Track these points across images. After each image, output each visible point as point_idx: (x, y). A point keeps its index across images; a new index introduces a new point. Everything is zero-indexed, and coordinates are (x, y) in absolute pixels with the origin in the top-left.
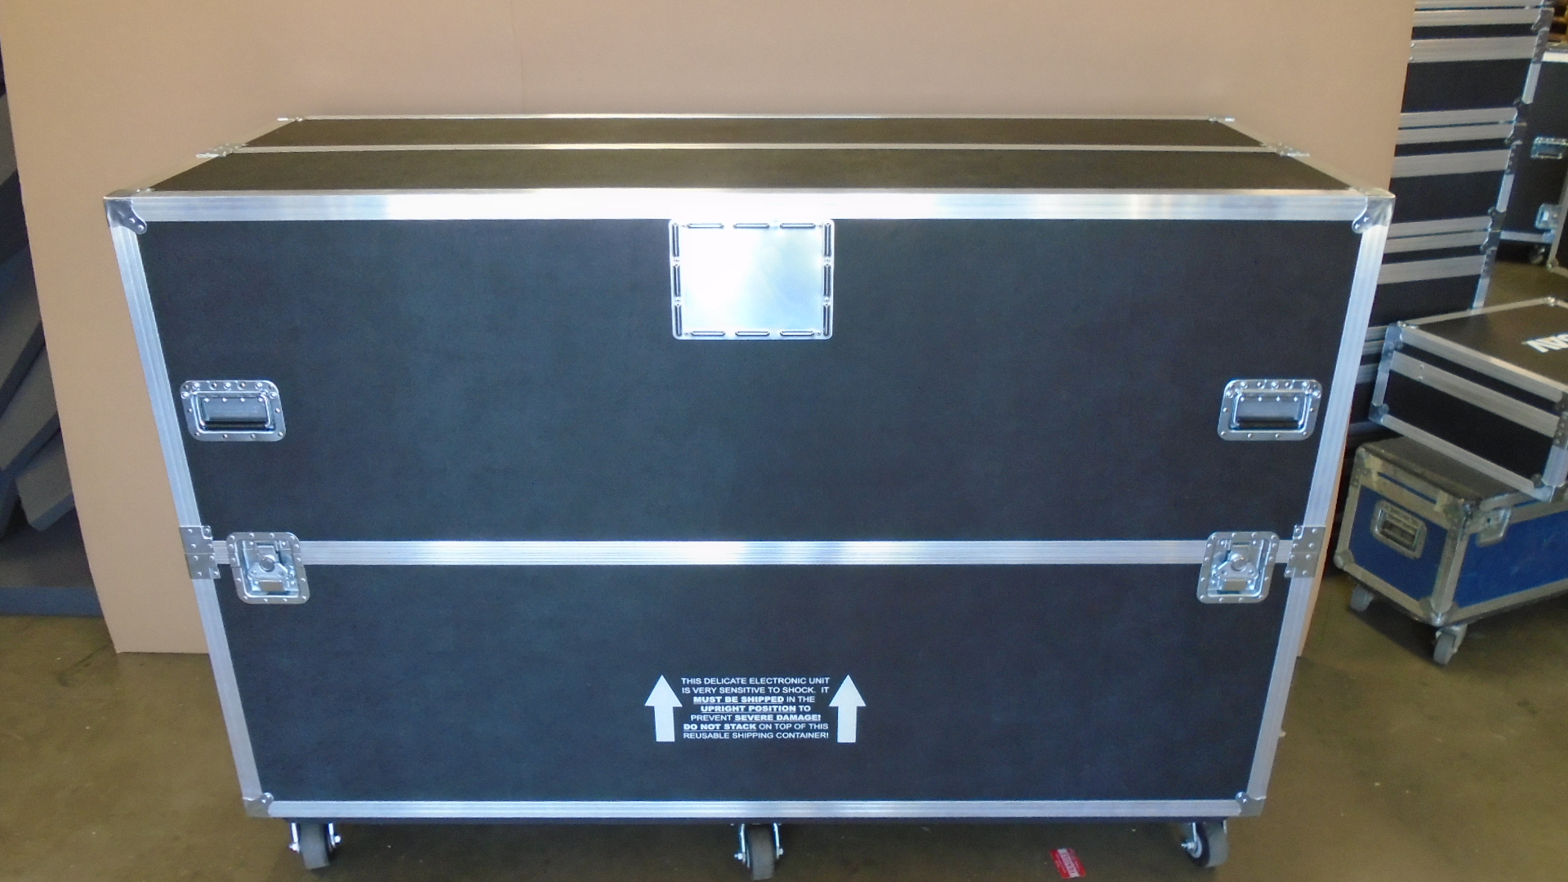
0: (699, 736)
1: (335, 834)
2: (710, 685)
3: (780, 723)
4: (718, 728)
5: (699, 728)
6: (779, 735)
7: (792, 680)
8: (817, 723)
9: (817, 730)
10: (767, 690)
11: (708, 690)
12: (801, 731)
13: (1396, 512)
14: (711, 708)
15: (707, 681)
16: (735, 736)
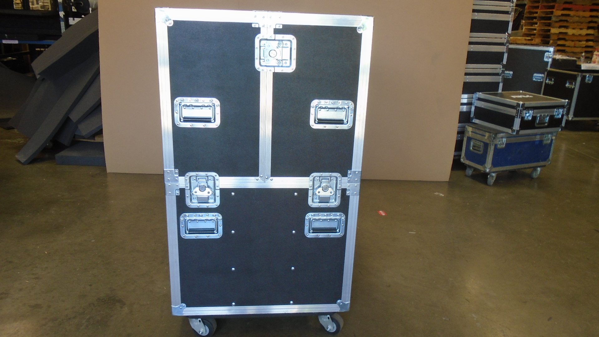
13: (476, 142)
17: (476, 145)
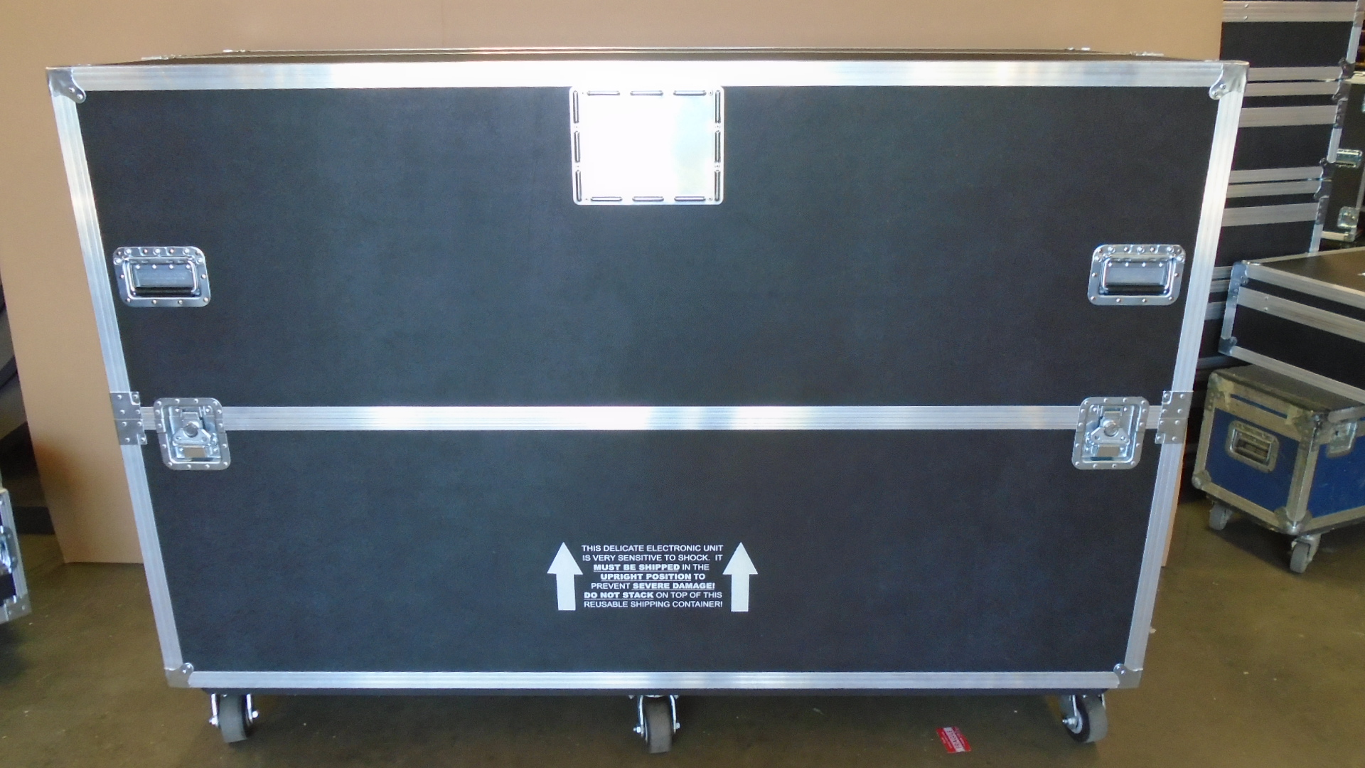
0: (598, 605)
1: (253, 710)
2: (609, 553)
3: (676, 591)
4: (617, 596)
5: (599, 596)
6: (675, 604)
7: (687, 548)
8: (711, 592)
9: (712, 599)
10: (663, 558)
11: (607, 557)
12: (696, 600)
13: (1248, 430)
14: (610, 576)
15: (606, 548)
16: (633, 605)
17: (1250, 441)
